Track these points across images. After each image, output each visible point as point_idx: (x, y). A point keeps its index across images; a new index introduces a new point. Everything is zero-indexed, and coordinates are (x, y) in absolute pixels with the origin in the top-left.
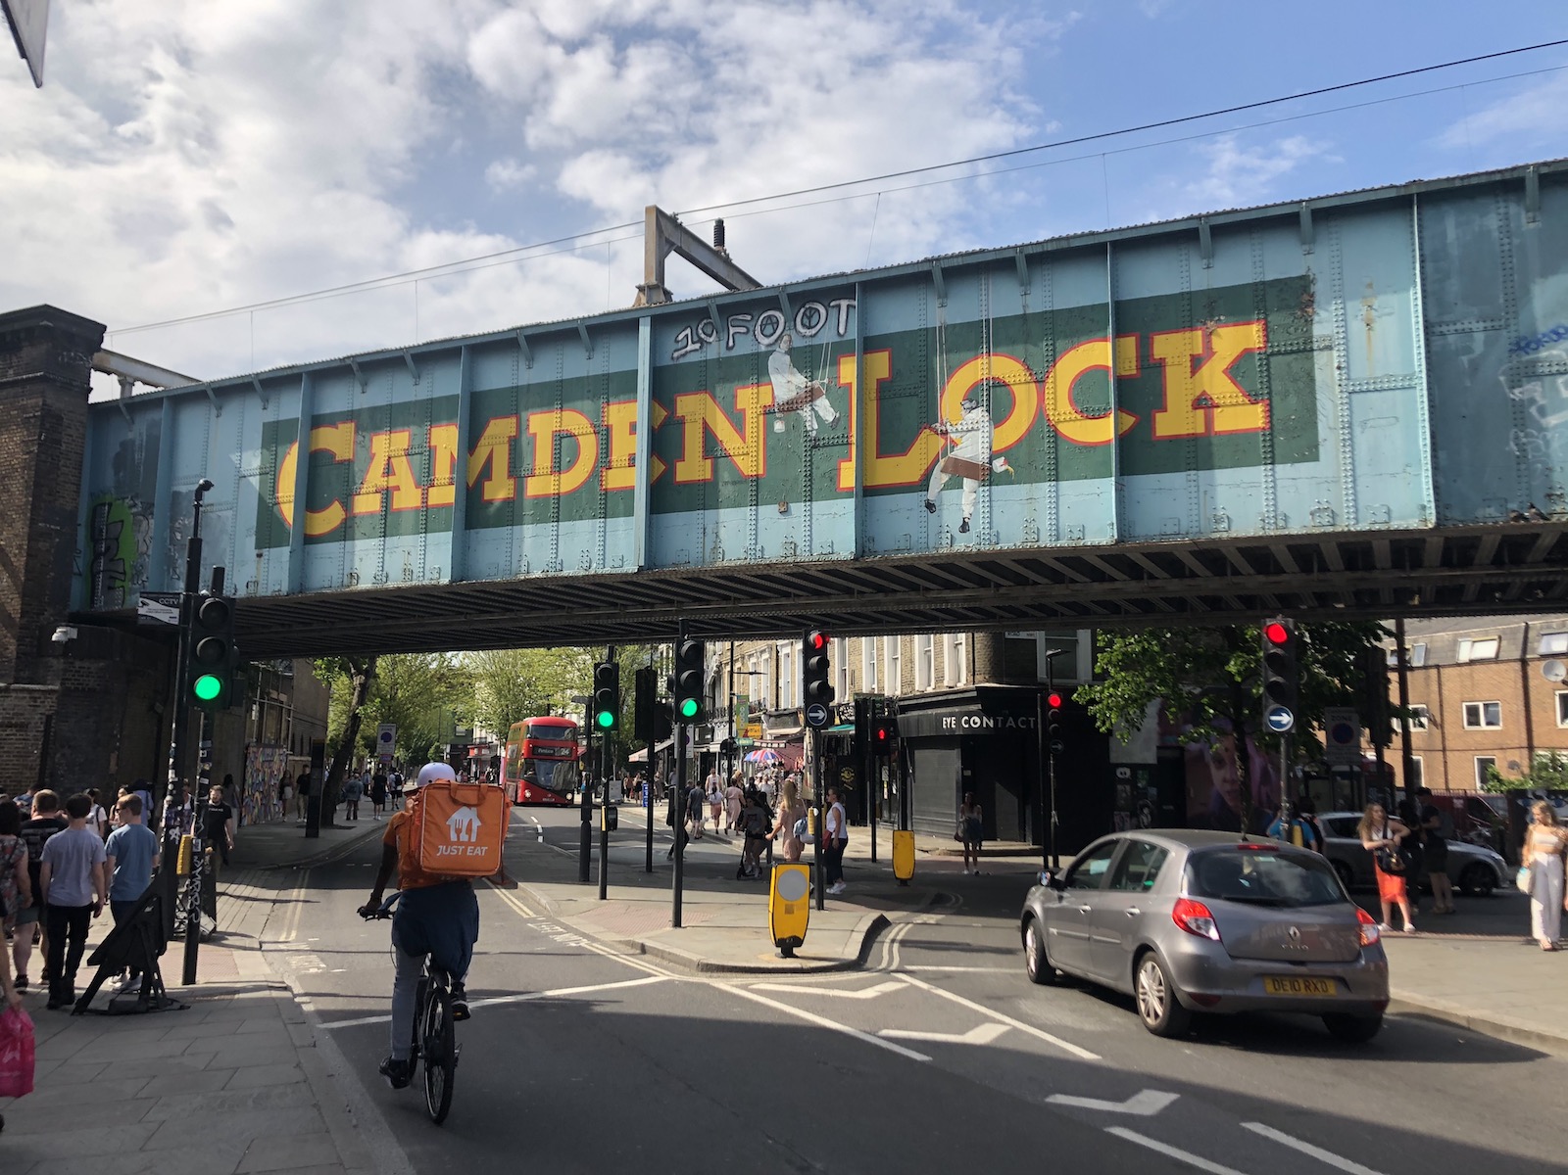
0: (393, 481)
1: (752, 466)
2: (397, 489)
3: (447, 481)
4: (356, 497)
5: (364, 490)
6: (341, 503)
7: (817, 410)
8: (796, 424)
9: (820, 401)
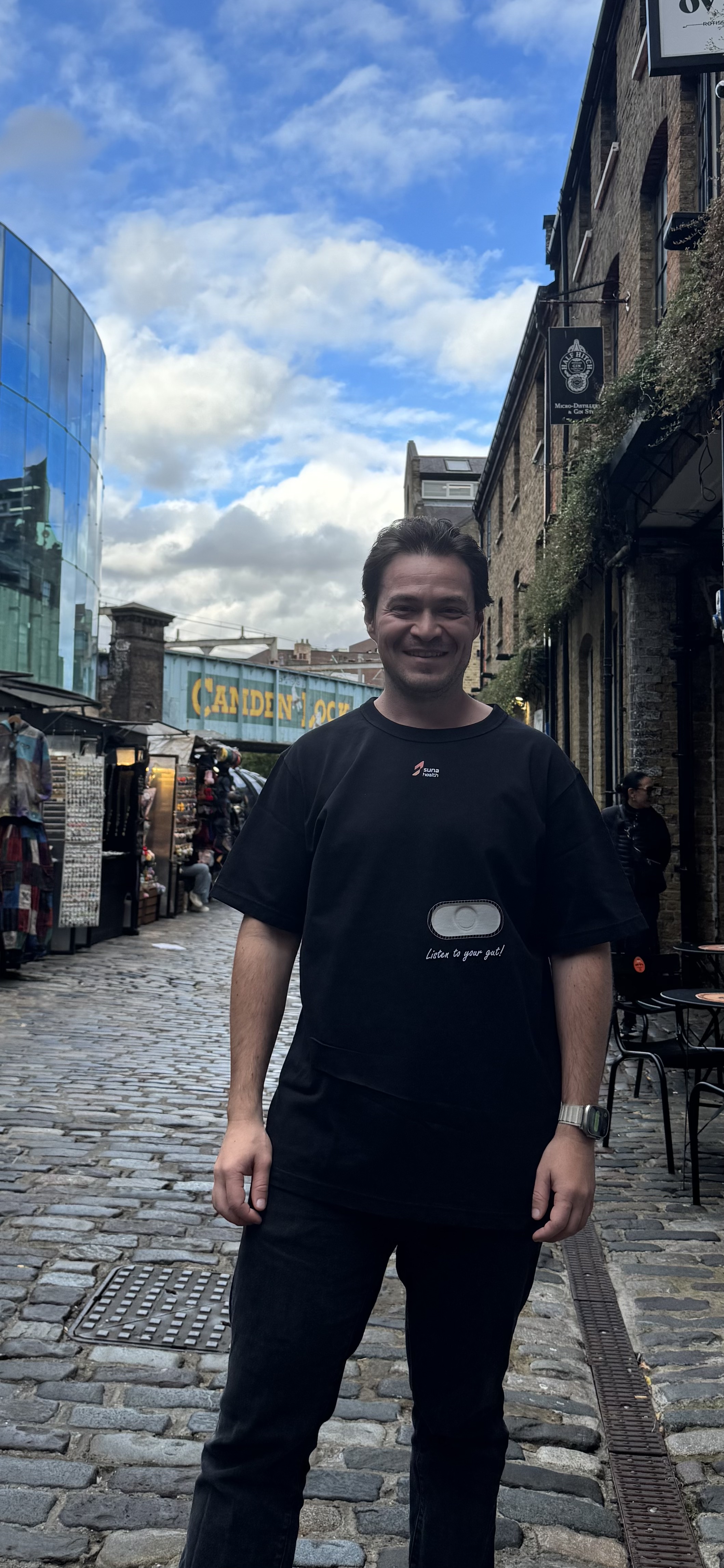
0: (221, 703)
1: (289, 716)
2: (223, 705)
3: (234, 706)
4: (213, 706)
5: (215, 704)
6: (210, 707)
7: (299, 705)
8: (296, 708)
9: (300, 703)
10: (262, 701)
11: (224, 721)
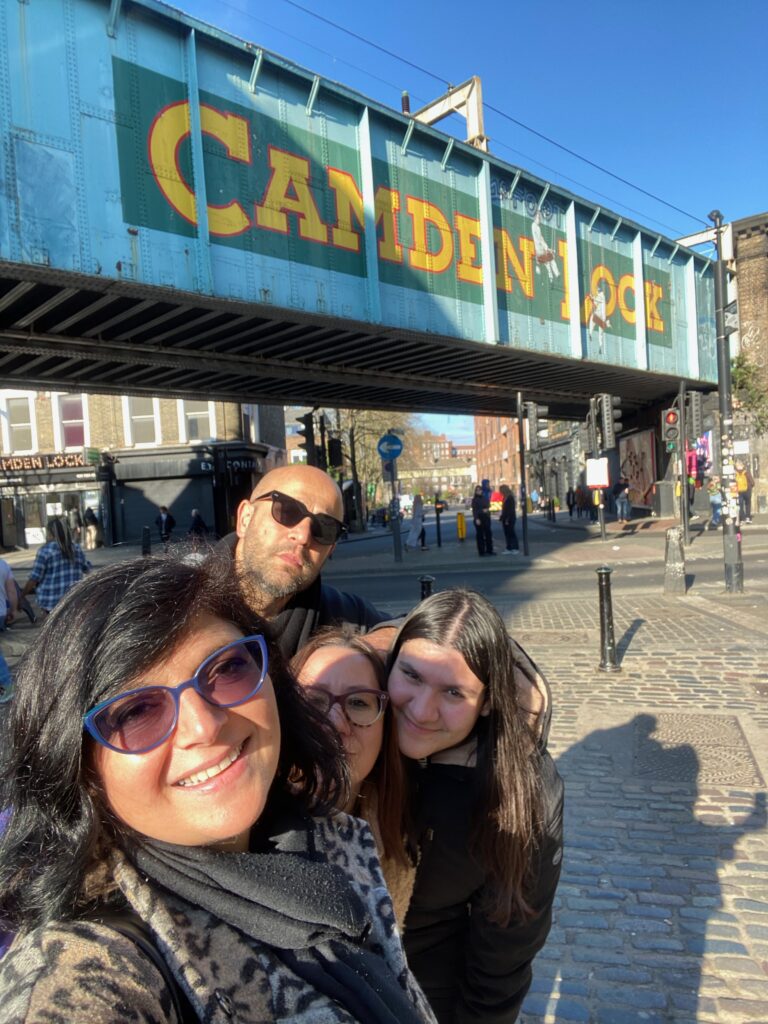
0: (291, 205)
1: (528, 289)
2: (302, 216)
3: (349, 227)
4: (259, 208)
5: (267, 203)
6: (242, 207)
7: (552, 267)
8: (544, 271)
9: (554, 263)
10: (447, 237)
11: (311, 264)
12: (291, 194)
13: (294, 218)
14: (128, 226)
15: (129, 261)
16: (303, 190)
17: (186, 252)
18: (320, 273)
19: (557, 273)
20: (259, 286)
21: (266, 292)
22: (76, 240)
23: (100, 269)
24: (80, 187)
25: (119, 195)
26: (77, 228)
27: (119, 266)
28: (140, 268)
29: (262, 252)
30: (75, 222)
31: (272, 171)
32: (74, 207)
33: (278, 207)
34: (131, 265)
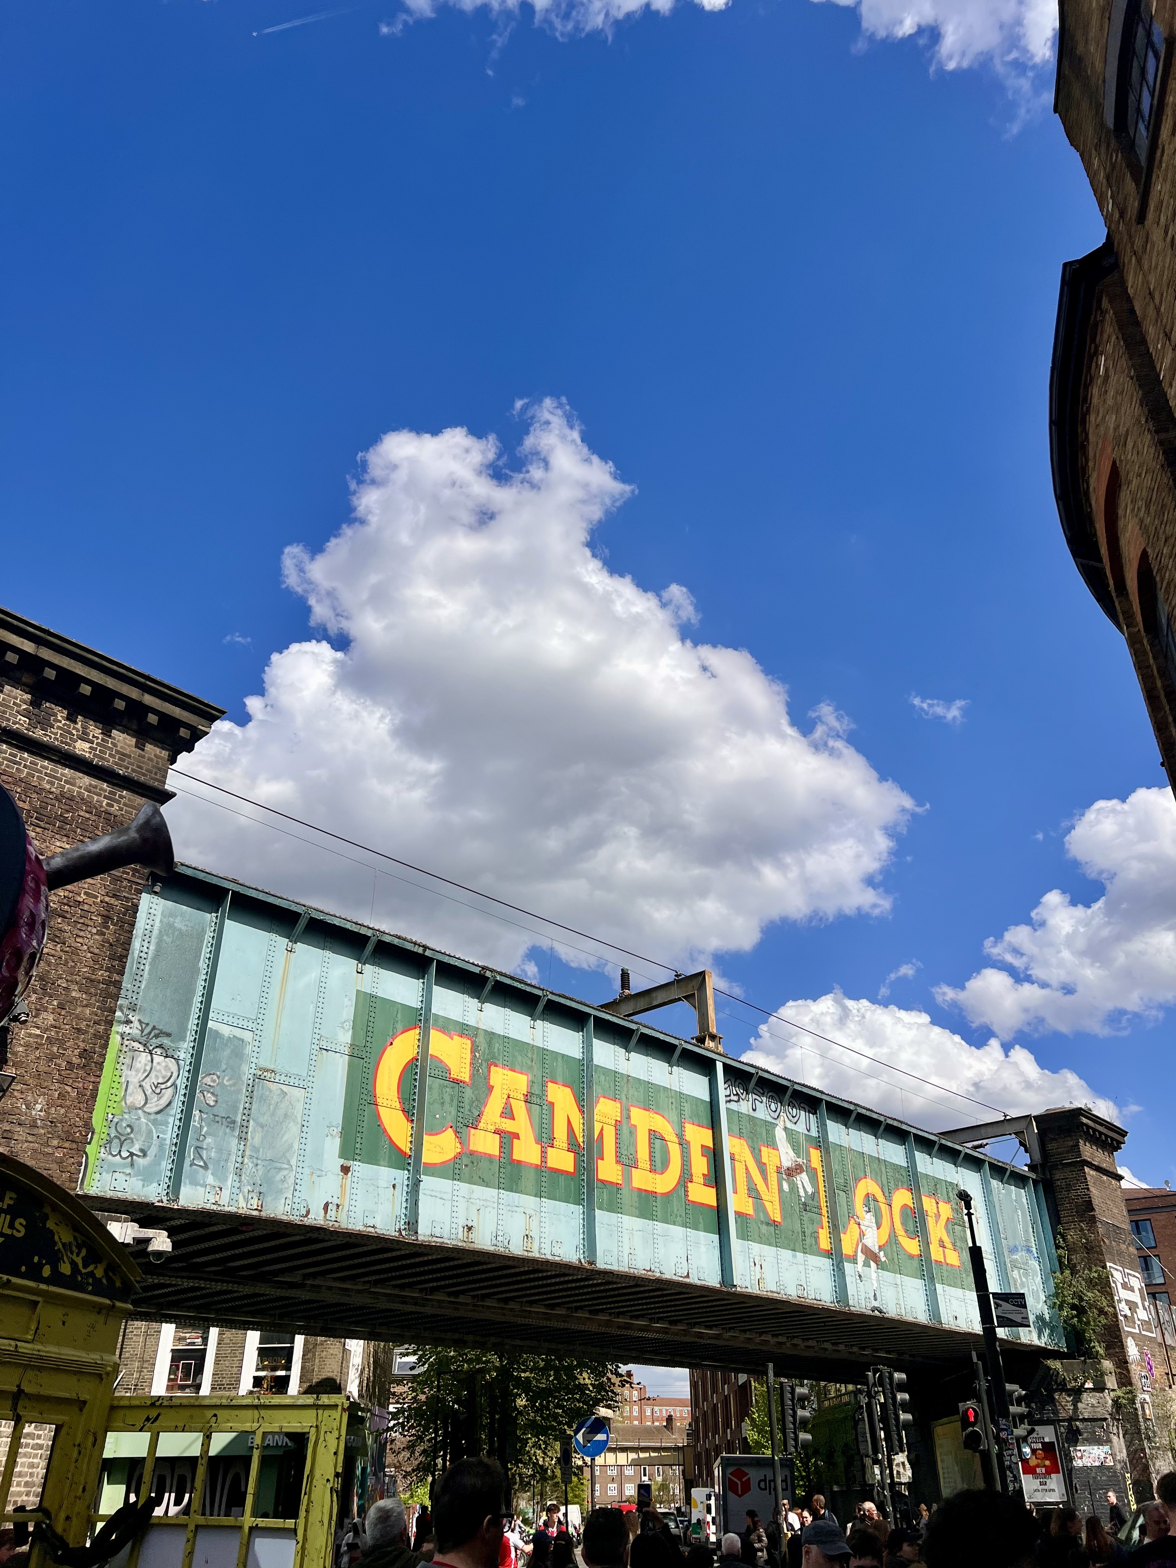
0: (508, 1125)
1: (775, 1212)
2: (517, 1136)
3: (565, 1145)
4: (473, 1131)
5: (481, 1125)
6: (456, 1132)
7: (803, 1182)
8: (794, 1188)
9: (804, 1175)
10: (674, 1150)
11: (521, 1192)
12: (508, 1113)
13: (507, 1138)
14: (342, 1161)
15: (336, 1201)
16: (519, 1108)
17: (394, 1186)
18: (529, 1202)
19: (810, 1190)
20: (462, 1222)
21: (470, 1229)
22: (291, 1181)
23: (308, 1212)
24: (305, 1123)
25: (340, 1129)
26: (294, 1168)
27: (326, 1207)
28: (346, 1209)
29: (471, 1182)
30: (293, 1162)
31: (491, 1088)
32: (296, 1146)
33: (492, 1128)
34: (338, 1206)
